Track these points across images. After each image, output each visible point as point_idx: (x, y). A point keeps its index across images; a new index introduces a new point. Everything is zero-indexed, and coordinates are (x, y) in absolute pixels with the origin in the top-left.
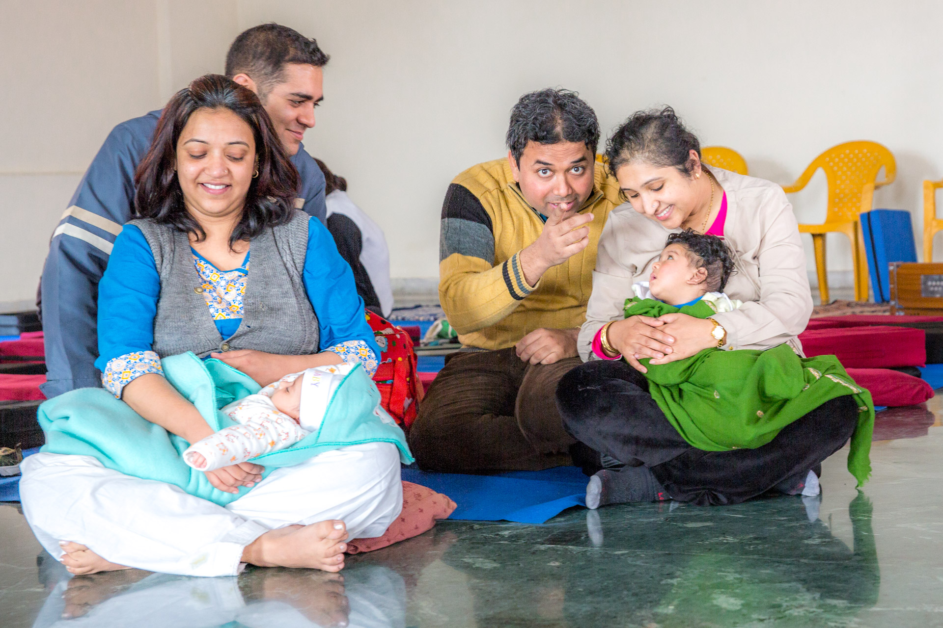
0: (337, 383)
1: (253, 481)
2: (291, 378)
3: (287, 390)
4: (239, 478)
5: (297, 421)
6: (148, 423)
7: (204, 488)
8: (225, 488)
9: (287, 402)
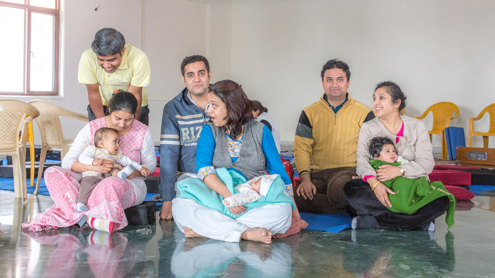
0: (272, 182)
1: (243, 212)
2: (257, 178)
3: (256, 183)
4: (239, 210)
5: (259, 193)
6: (211, 190)
7: (228, 213)
8: (235, 213)
9: (256, 187)
